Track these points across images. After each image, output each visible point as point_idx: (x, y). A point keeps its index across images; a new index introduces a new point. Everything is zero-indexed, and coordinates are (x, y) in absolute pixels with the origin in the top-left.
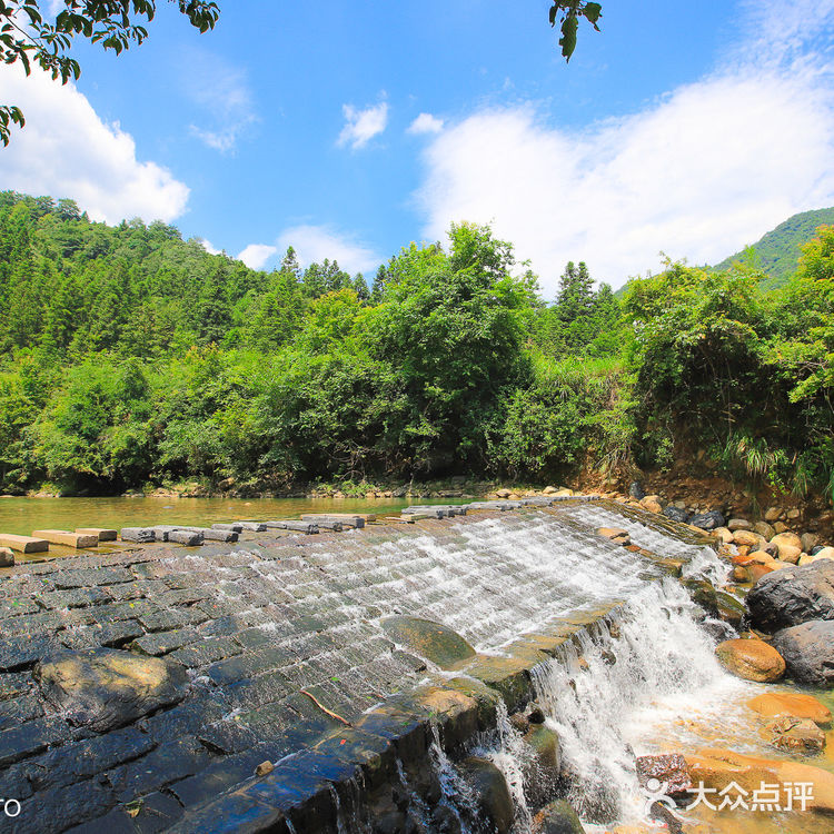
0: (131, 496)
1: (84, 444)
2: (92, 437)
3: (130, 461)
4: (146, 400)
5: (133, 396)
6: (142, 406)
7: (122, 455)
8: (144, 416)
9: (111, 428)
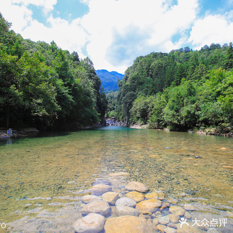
0: (190, 132)
1: (175, 113)
2: (177, 111)
3: (188, 119)
4: (194, 96)
5: (190, 95)
6: (193, 98)
7: (187, 117)
8: (193, 102)
9: (183, 108)
